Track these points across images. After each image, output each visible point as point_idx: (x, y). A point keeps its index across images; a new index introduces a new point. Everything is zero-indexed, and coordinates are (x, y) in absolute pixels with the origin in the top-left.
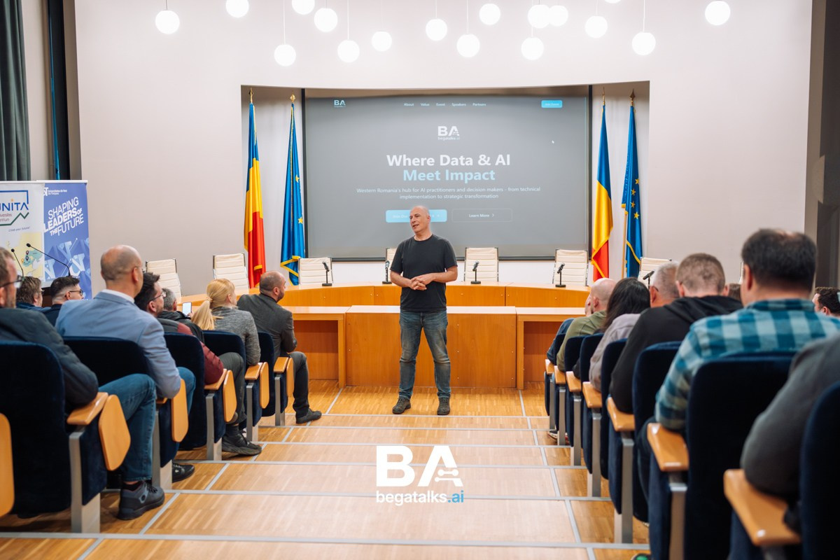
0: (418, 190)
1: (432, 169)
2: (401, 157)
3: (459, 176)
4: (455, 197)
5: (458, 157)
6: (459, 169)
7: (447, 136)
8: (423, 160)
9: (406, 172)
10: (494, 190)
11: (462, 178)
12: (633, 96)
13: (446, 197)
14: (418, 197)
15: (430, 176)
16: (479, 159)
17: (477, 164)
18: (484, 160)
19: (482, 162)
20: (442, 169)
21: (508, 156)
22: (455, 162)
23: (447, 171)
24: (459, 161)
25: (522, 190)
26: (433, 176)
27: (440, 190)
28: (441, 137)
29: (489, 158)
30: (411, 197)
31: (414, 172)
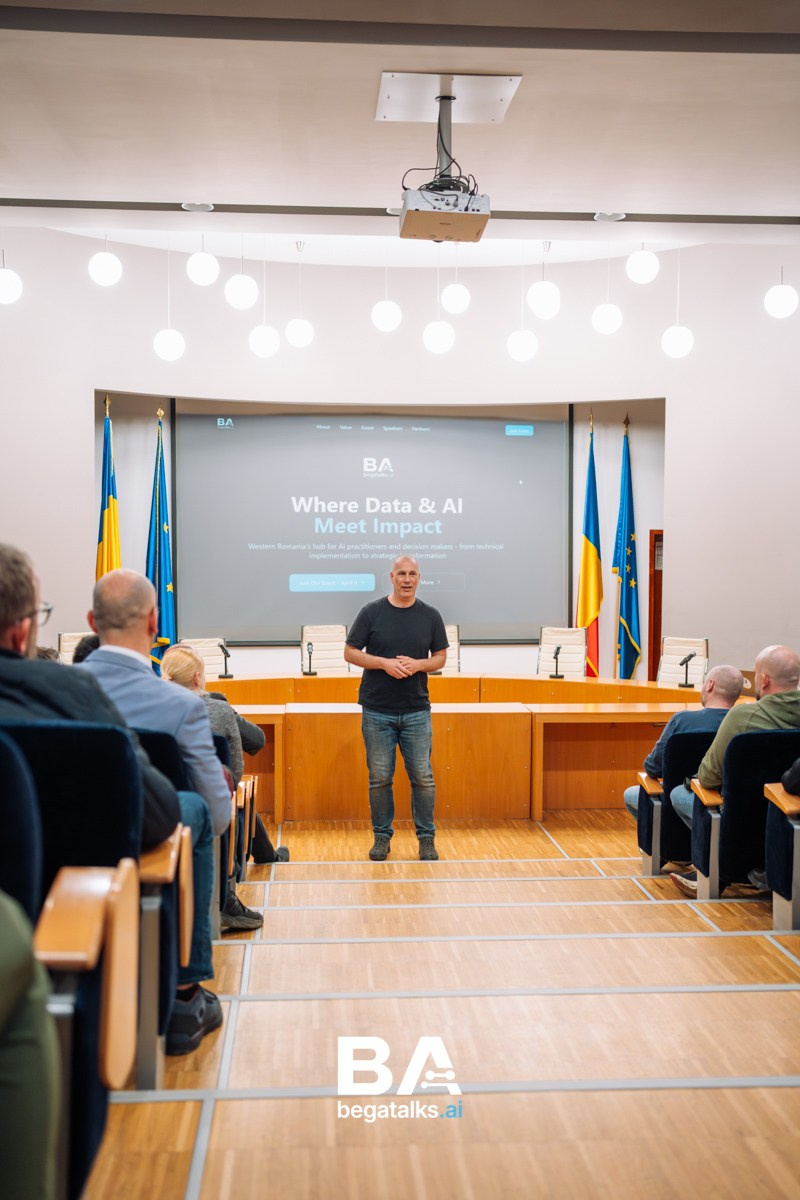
0: (334, 547)
1: (355, 518)
2: (311, 499)
3: (393, 527)
4: (387, 556)
5: (391, 501)
6: (393, 517)
7: (376, 472)
8: (342, 504)
9: (318, 521)
10: (440, 547)
11: (396, 531)
12: (627, 422)
13: (374, 556)
14: (335, 556)
15: (351, 528)
16: (420, 504)
17: (418, 511)
18: (427, 506)
19: (425, 508)
20: (369, 518)
21: (460, 501)
22: (387, 508)
23: (376, 521)
24: (393, 507)
25: (479, 547)
26: (356, 527)
27: (366, 547)
28: (367, 472)
29: (433, 503)
30: (324, 556)
31: (330, 521)
